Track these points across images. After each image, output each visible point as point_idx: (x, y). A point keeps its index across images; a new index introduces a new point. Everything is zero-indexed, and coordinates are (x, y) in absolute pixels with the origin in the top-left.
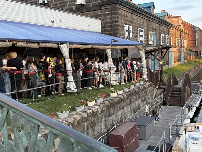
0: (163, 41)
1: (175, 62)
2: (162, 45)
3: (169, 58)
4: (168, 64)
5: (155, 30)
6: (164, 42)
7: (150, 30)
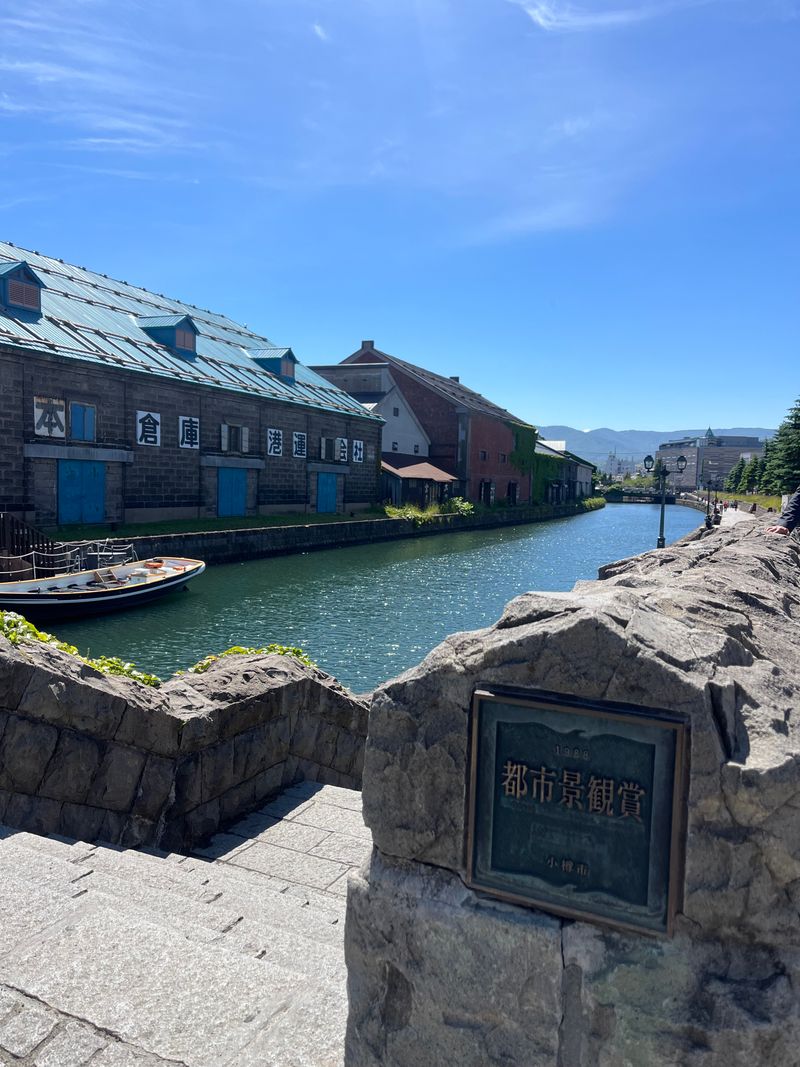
0: (144, 431)
1: (259, 503)
2: (143, 443)
3: (201, 485)
4: (200, 504)
5: (91, 396)
6: (158, 435)
7: (40, 396)
